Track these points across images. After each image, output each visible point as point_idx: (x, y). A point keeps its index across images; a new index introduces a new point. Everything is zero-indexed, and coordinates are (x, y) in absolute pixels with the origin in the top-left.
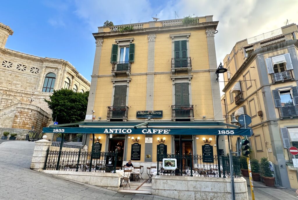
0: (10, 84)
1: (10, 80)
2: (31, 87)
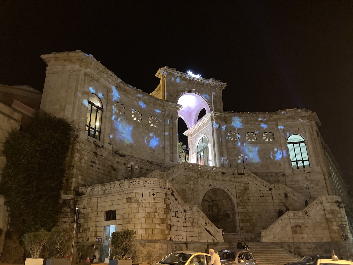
2: (273, 164)
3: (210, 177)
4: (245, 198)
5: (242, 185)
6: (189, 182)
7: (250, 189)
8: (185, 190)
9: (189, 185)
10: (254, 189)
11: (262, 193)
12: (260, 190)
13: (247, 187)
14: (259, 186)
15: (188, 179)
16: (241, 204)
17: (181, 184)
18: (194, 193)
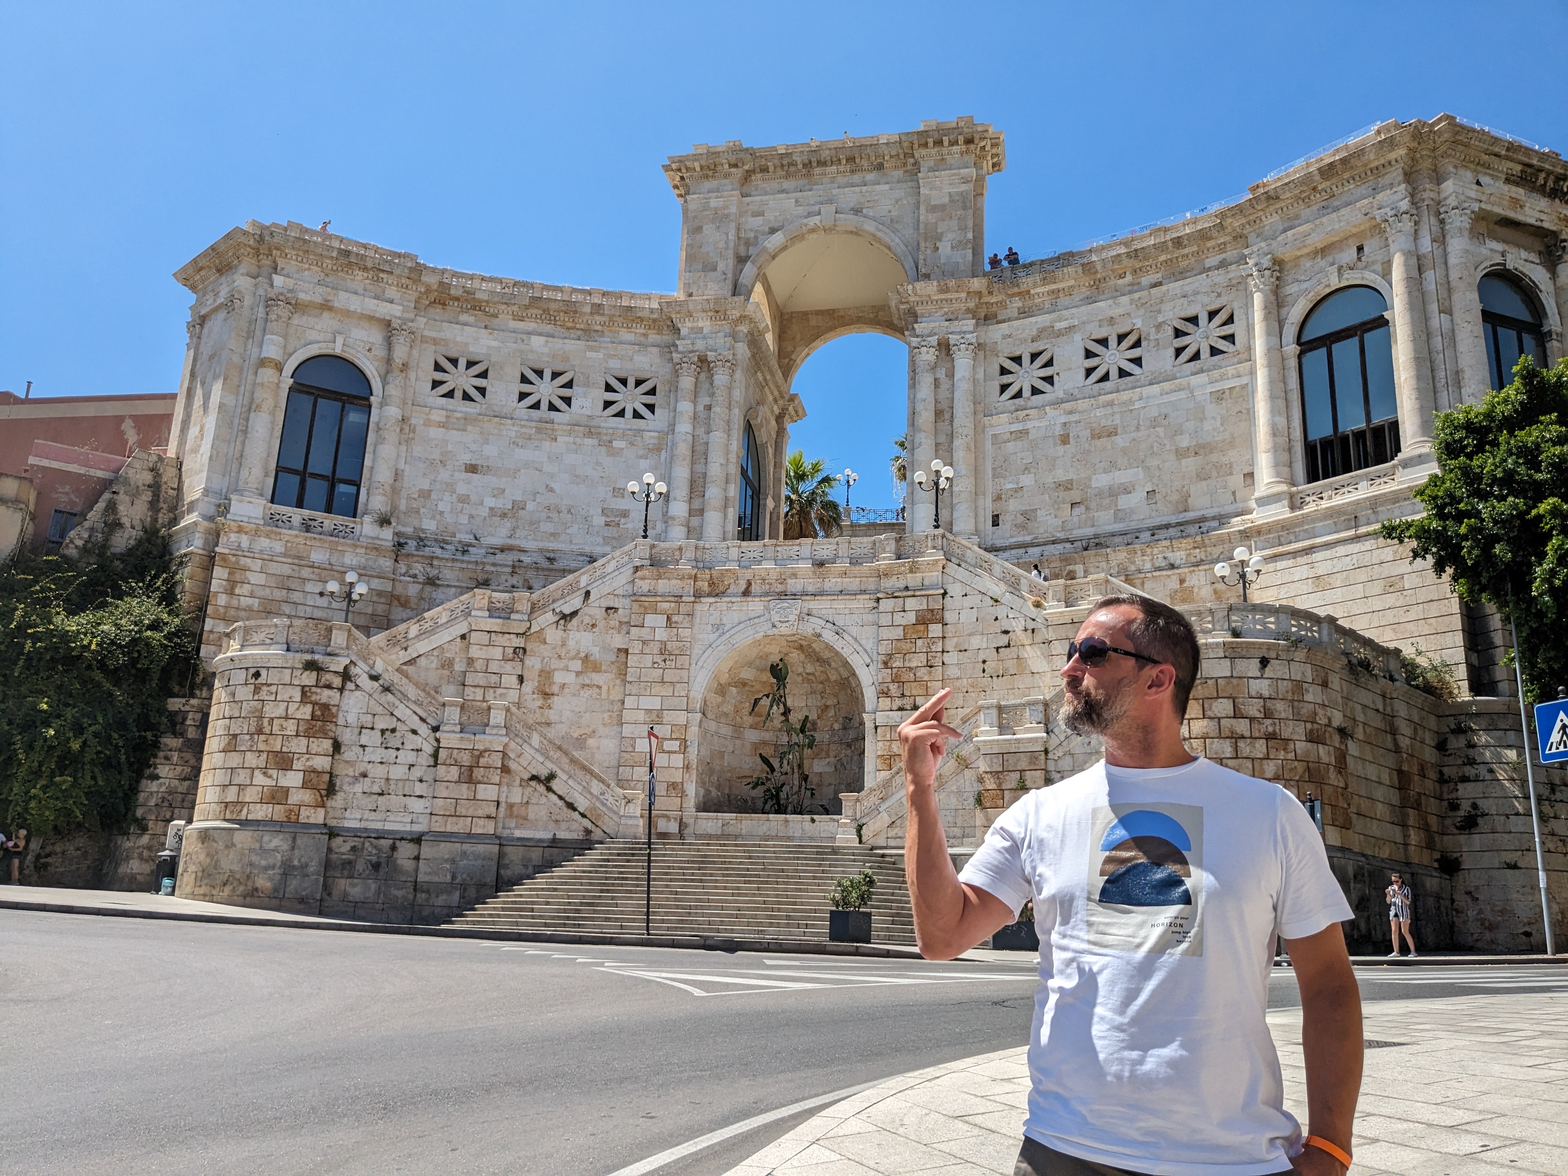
0: (1077, 511)
1: (1071, 475)
2: (1214, 474)
3: (754, 588)
4: (917, 661)
5: (912, 604)
6: (651, 620)
7: (949, 617)
8: (626, 651)
9: (645, 633)
10: (968, 617)
11: (1006, 632)
12: (996, 619)
13: (932, 610)
14: (996, 601)
15: (645, 608)
16: (893, 688)
17: (611, 631)
18: (665, 661)
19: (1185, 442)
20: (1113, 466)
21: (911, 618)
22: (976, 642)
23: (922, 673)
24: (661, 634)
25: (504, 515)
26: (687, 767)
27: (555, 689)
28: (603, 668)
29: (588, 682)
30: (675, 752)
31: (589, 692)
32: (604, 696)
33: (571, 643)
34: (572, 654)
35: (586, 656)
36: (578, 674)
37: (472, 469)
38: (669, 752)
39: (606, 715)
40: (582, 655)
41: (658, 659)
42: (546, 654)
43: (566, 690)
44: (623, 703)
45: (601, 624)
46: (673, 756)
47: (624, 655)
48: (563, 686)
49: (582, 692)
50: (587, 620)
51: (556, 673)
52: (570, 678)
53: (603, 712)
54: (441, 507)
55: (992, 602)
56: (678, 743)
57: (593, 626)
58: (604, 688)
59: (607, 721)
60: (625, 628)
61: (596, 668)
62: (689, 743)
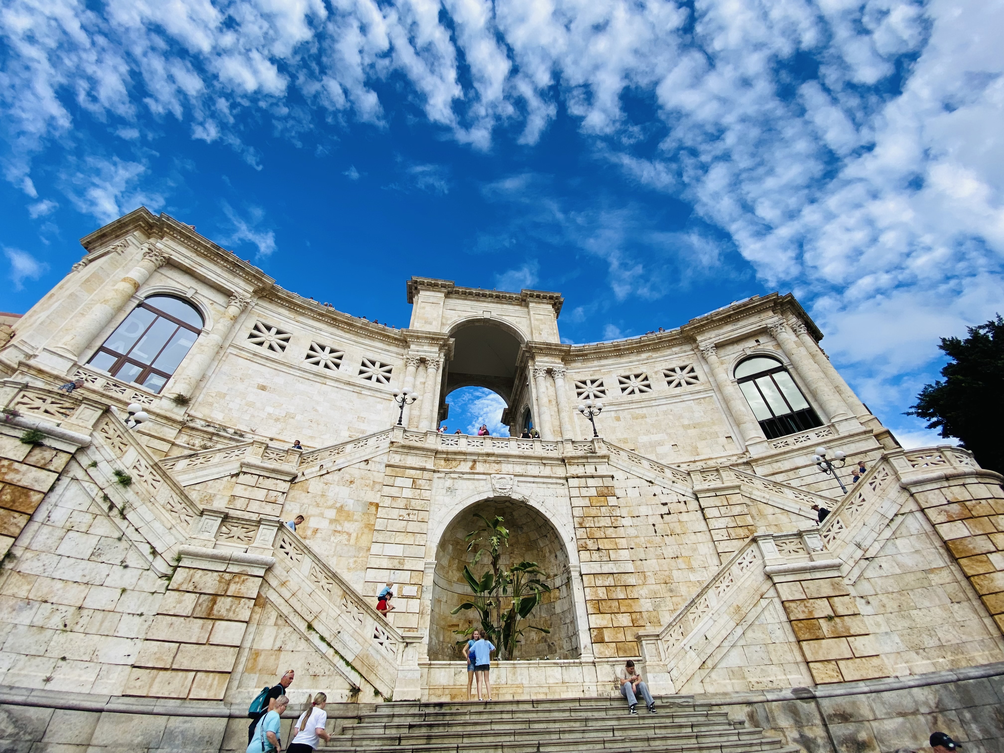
1: (625, 436)
2: (708, 437)
3: (478, 466)
4: (604, 522)
5: (591, 482)
6: (399, 482)
7: (618, 493)
8: (377, 506)
9: (394, 492)
10: (633, 494)
11: (665, 504)
12: (655, 495)
13: (607, 487)
14: (650, 482)
15: (397, 472)
16: (591, 544)
17: (366, 488)
18: (409, 515)
19: (686, 422)
20: (648, 432)
21: (593, 492)
22: (643, 510)
23: (610, 532)
24: (408, 493)
25: (277, 420)
26: (421, 613)
27: (309, 533)
28: (355, 517)
29: (339, 528)
30: (412, 597)
31: (341, 538)
32: (352, 541)
33: (330, 494)
34: (330, 503)
35: (342, 506)
36: (332, 521)
37: (263, 388)
38: (407, 597)
39: (352, 560)
40: (338, 505)
41: (404, 513)
42: (306, 501)
43: (318, 535)
44: (369, 549)
45: (357, 482)
46: (411, 601)
47: (373, 509)
48: (316, 531)
49: (332, 538)
50: (347, 477)
51: (312, 519)
52: (324, 525)
53: (350, 557)
54: (231, 405)
55: (648, 484)
56: (416, 588)
57: (351, 482)
58: (354, 535)
59: (352, 565)
60: (378, 487)
61: (349, 517)
62: (424, 589)
